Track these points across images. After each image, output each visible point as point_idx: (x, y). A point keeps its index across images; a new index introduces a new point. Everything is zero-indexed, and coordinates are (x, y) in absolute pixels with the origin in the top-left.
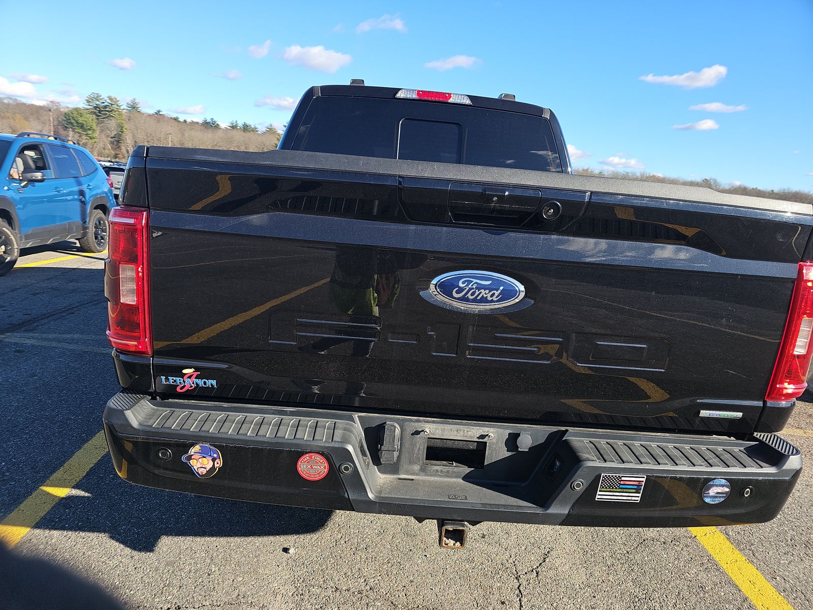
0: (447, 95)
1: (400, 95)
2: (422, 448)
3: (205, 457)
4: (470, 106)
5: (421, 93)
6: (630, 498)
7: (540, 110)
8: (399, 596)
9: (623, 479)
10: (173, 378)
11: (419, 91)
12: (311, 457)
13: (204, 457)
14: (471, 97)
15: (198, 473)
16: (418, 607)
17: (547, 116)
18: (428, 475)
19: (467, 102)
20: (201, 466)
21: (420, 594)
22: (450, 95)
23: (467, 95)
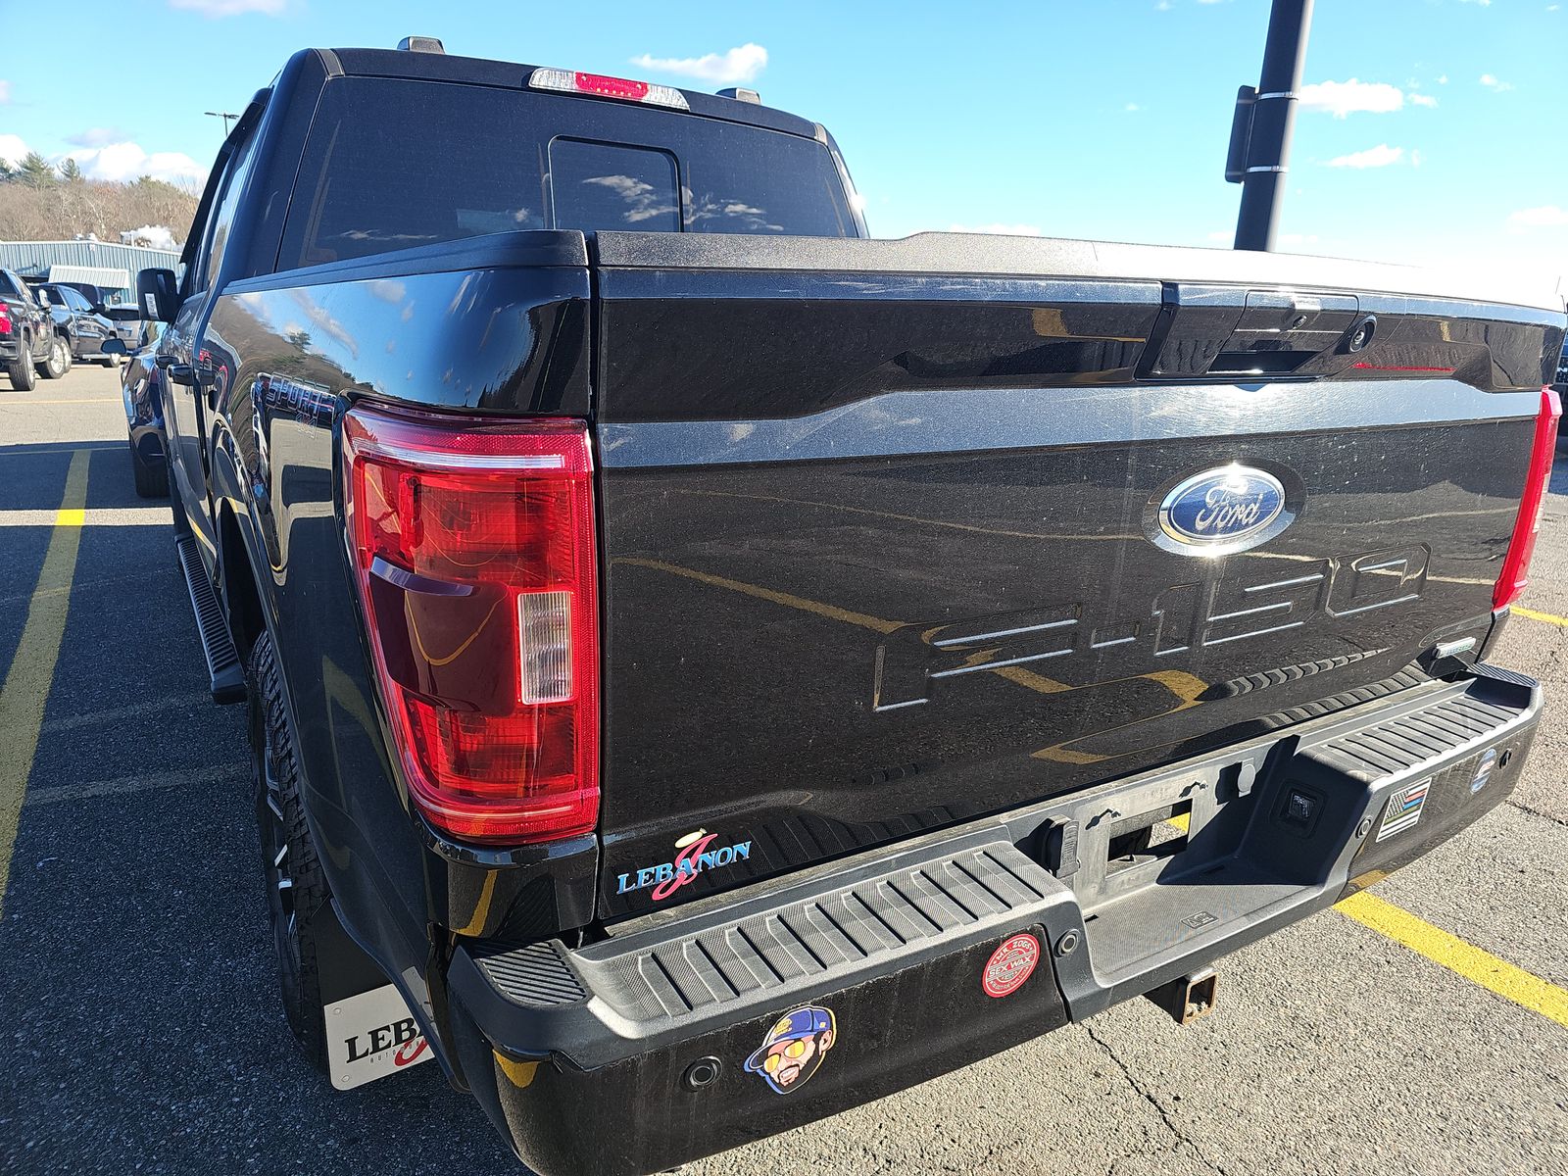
0: (639, 86)
1: (538, 81)
2: (1101, 849)
3: (799, 1040)
4: (686, 112)
5: (584, 77)
6: (1409, 822)
7: (809, 128)
8: (945, 1149)
9: (1411, 793)
10: (648, 870)
11: (579, 75)
12: (1010, 947)
13: (796, 1040)
14: (687, 95)
15: (779, 1085)
16: (991, 1153)
17: (822, 138)
18: (1113, 896)
19: (680, 103)
20: (789, 1064)
21: (973, 1125)
22: (644, 86)
23: (680, 90)
